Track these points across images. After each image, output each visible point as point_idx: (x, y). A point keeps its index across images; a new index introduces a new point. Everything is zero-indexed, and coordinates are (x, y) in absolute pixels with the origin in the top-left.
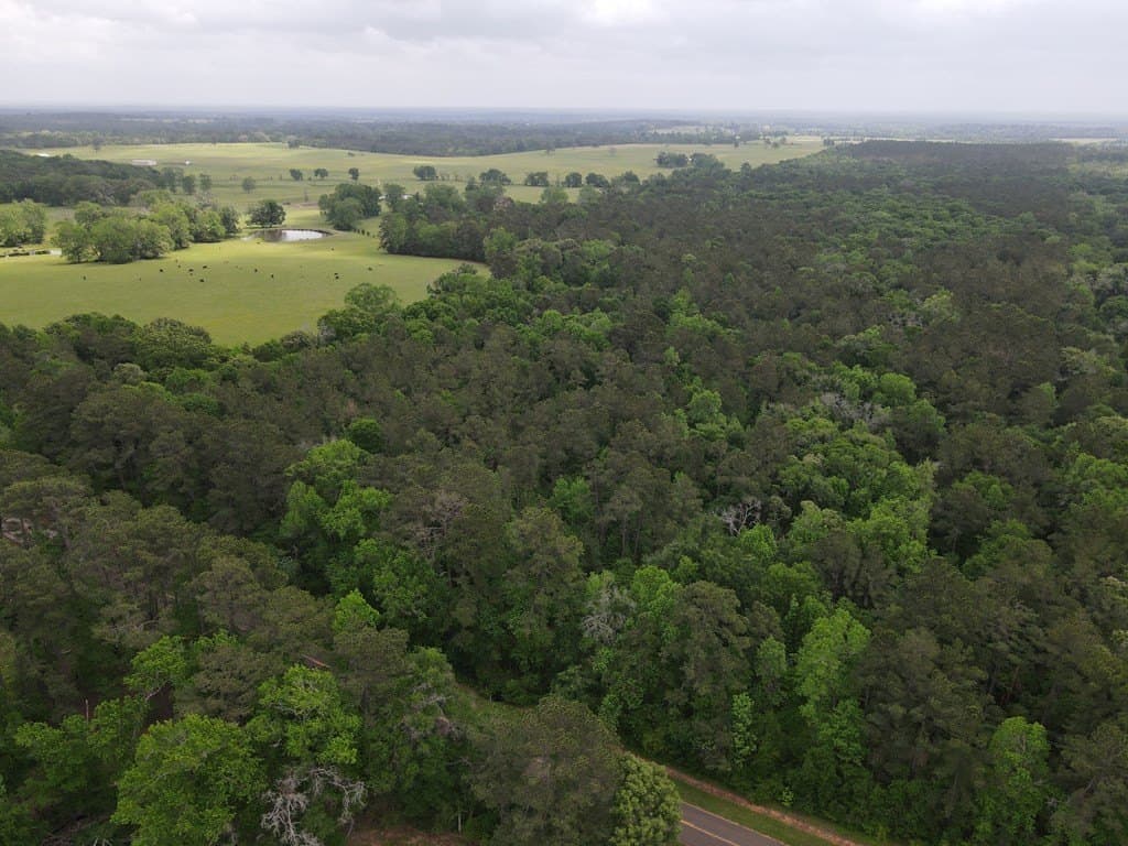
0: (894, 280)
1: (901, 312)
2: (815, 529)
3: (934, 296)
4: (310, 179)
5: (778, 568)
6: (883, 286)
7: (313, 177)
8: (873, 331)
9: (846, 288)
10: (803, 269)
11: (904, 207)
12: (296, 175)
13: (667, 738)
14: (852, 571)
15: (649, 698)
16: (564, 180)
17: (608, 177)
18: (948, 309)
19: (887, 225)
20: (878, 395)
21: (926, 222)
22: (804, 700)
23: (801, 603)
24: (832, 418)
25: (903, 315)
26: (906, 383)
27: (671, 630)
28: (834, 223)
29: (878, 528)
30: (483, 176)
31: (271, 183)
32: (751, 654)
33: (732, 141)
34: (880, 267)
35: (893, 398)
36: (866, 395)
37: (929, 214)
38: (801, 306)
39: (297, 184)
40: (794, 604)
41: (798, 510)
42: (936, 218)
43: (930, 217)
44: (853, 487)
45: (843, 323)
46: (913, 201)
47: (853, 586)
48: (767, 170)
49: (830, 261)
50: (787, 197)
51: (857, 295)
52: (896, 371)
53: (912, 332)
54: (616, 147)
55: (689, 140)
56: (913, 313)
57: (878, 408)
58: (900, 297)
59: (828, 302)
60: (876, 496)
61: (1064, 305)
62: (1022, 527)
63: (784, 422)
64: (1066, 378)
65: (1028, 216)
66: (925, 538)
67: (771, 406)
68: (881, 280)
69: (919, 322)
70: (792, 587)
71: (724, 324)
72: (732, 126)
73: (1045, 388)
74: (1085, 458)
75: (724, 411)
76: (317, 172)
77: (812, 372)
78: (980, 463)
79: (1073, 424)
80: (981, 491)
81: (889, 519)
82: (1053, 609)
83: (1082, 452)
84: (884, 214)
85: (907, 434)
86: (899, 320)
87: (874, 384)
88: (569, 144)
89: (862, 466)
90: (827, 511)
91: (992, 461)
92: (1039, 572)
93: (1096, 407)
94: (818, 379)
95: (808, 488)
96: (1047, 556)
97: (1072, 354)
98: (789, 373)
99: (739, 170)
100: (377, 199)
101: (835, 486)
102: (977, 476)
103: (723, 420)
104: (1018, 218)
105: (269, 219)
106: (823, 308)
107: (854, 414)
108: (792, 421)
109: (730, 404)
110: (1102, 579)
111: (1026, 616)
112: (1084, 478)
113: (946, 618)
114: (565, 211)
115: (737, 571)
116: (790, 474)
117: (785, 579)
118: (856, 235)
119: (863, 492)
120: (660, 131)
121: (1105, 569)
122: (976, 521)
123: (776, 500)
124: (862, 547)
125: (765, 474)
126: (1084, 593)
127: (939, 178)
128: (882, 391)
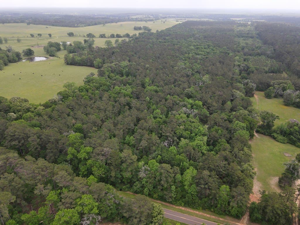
0: (196, 70)
1: (198, 81)
2: (184, 145)
3: (205, 76)
4: (37, 37)
5: (178, 157)
6: (194, 72)
7: (37, 36)
8: (192, 88)
9: (185, 74)
10: (175, 68)
12: (32, 36)
13: (158, 195)
15: (154, 188)
16: (110, 36)
17: (122, 35)
18: (208, 80)
19: (193, 51)
20: (194, 106)
21: (202, 50)
22: (185, 185)
23: (183, 164)
24: (185, 114)
26: (200, 103)
27: (158, 174)
29: (197, 144)
30: (87, 35)
32: (174, 177)
34: (193, 66)
35: (198, 107)
36: (192, 107)
37: (203, 47)
38: (176, 80)
39: (33, 39)
40: (182, 164)
41: (180, 140)
42: (205, 48)
43: (203, 48)
44: (191, 134)
45: (186, 85)
47: (193, 158)
48: (163, 32)
49: (181, 64)
51: (188, 76)
52: (198, 99)
53: (201, 87)
56: (201, 81)
57: (195, 110)
58: (197, 76)
60: (196, 135)
61: (233, 76)
62: (225, 141)
63: (175, 116)
64: (233, 98)
65: (225, 47)
66: (206, 145)
67: (172, 111)
68: (193, 70)
69: (202, 83)
70: (181, 160)
71: (158, 87)
72: (152, 15)
73: (229, 103)
74: (237, 122)
75: (162, 114)
76: (39, 35)
77: (180, 101)
78: (216, 123)
79: (234, 113)
80: (217, 131)
81: (199, 142)
82: (230, 160)
83: (236, 120)
84: (192, 47)
85: (201, 117)
86: (198, 83)
87: (193, 104)
88: (109, 22)
89: (193, 129)
90: (186, 140)
91: (219, 123)
92: (228, 153)
93: (239, 107)
94: (181, 103)
95: (181, 135)
96: (229, 148)
97: (235, 91)
98: (175, 102)
99: (156, 32)
100: (60, 46)
101: (188, 134)
102: (216, 127)
103: (161, 116)
104: (223, 48)
105: (29, 54)
106: (181, 80)
107: (190, 112)
108: (177, 116)
109: (163, 112)
110: (240, 152)
111: (225, 163)
112: (236, 127)
113: (211, 165)
114: (113, 50)
115: (169, 158)
116: (178, 132)
117: (179, 159)
118: (186, 55)
119: (193, 134)
120: (133, 17)
121: (240, 149)
122: (216, 139)
123: (176, 138)
124: (194, 149)
125: (173, 133)
126: (236, 155)
127: (205, 34)
128: (195, 105)
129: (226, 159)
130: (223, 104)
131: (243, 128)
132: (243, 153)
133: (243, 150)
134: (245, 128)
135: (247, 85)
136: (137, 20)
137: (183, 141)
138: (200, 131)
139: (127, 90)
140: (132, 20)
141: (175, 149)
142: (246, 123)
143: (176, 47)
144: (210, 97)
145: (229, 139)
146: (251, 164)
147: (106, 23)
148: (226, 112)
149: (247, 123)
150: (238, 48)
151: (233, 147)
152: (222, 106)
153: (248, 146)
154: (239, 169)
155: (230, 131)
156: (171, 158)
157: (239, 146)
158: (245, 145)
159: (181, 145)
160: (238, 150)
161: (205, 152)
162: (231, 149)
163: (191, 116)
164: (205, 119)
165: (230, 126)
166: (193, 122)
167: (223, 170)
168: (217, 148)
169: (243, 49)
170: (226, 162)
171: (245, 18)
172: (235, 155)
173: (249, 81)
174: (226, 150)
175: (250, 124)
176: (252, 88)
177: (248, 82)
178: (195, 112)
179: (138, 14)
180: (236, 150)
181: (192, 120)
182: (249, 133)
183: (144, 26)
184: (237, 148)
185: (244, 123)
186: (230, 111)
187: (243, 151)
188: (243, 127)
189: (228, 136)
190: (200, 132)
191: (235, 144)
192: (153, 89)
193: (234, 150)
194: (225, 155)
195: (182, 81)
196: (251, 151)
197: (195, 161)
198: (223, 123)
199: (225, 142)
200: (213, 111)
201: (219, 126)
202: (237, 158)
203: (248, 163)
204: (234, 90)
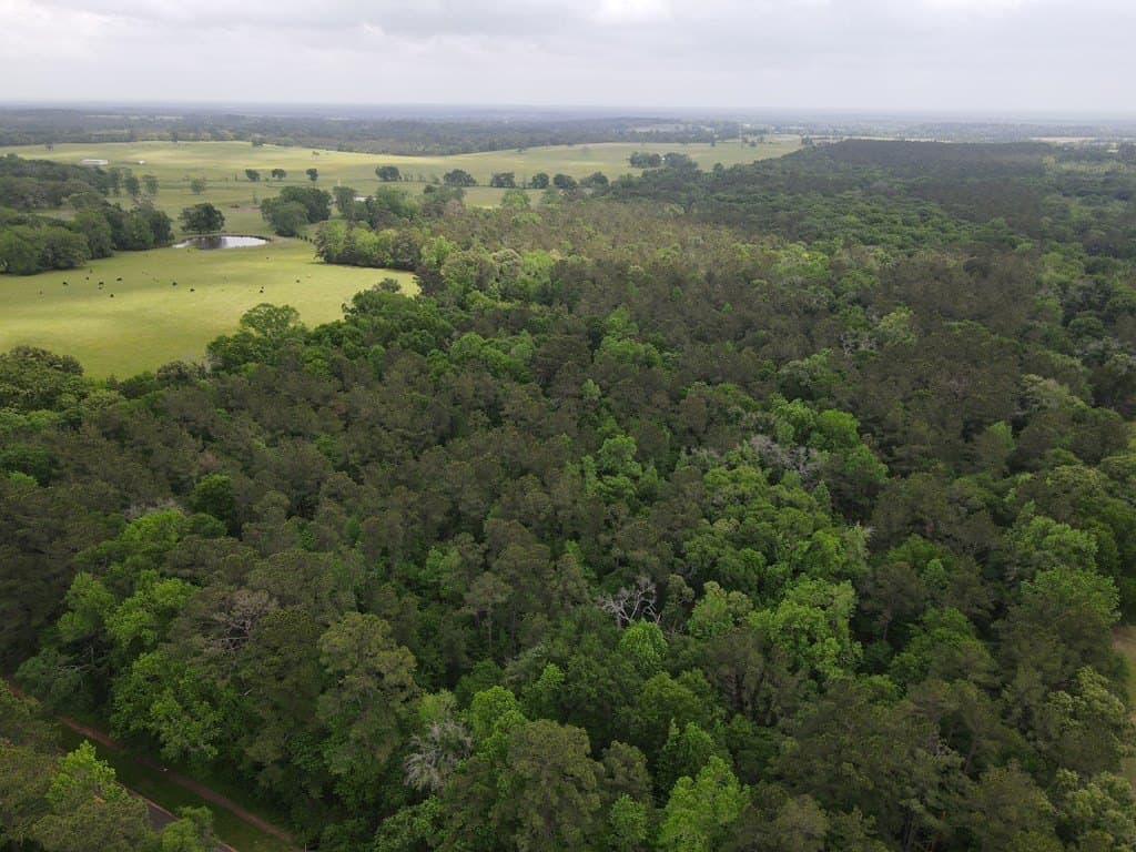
0: (852, 294)
1: (855, 332)
2: (718, 619)
3: (893, 314)
4: (267, 180)
6: (840, 301)
7: (271, 178)
8: (819, 358)
9: (799, 304)
10: (758, 281)
11: (874, 211)
12: (253, 176)
14: (750, 682)
16: (531, 181)
17: (577, 178)
18: (904, 329)
19: (855, 231)
20: (816, 435)
21: (895, 228)
23: (681, 731)
24: (763, 466)
25: (856, 336)
26: (848, 421)
28: (799, 230)
29: (790, 621)
30: (448, 176)
31: (225, 184)
33: (710, 140)
34: (839, 279)
35: (833, 440)
36: (802, 437)
37: (898, 218)
38: (749, 325)
39: (254, 184)
40: (674, 731)
41: (700, 593)
42: (906, 223)
43: (900, 222)
44: (771, 561)
45: (790, 346)
46: (884, 204)
47: (753, 699)
48: (740, 171)
50: (755, 200)
51: (810, 312)
52: (839, 405)
53: (864, 356)
54: (590, 146)
55: (666, 138)
56: (867, 334)
57: (814, 453)
58: (858, 312)
59: (777, 321)
60: (796, 572)
61: (1030, 323)
62: (960, 618)
63: (705, 471)
64: (1026, 412)
65: (1000, 221)
66: (846, 630)
67: (694, 450)
68: (838, 295)
69: (873, 344)
70: (671, 709)
71: (661, 347)
72: (712, 125)
73: (1001, 428)
74: (1039, 521)
75: (641, 457)
76: (275, 172)
77: (746, 407)
78: (921, 522)
79: (1028, 476)
80: (918, 563)
81: (802, 610)
82: (987, 744)
83: (1036, 514)
84: (853, 219)
85: (844, 485)
86: (850, 341)
87: (812, 423)
88: (543, 143)
89: (781, 536)
90: (735, 594)
91: (935, 521)
92: (972, 692)
93: (1053, 451)
94: (751, 417)
95: (714, 564)
96: (982, 665)
97: (1034, 383)
98: (720, 409)
99: (711, 171)
100: (326, 202)
101: (748, 561)
102: (916, 541)
103: (636, 469)
104: (989, 224)
105: (206, 224)
106: (772, 327)
107: (787, 461)
108: (714, 470)
109: (648, 448)
110: (1051, 695)
111: (946, 760)
112: (1038, 548)
113: (847, 767)
114: (517, 216)
115: (609, 687)
116: (696, 546)
117: (660, 700)
118: (821, 243)
119: (781, 568)
120: (638, 130)
121: (1054, 679)
122: (911, 605)
123: (676, 580)
124: (766, 649)
125: (666, 547)
126: (1027, 713)
127: (914, 179)
128: (820, 432)
129: (956, 733)
130: (966, 435)
131: (1075, 557)
132: (1070, 709)
133: (1072, 686)
134: (1091, 561)
135: (1101, 363)
136: (649, 138)
137: (715, 601)
138: (819, 553)
139: (513, 351)
140: (634, 138)
141: (653, 637)
142: (1097, 529)
143: (782, 215)
144: (904, 401)
145: (989, 616)
146: (1120, 781)
147: (533, 143)
148: (983, 469)
149: (1104, 534)
150: (1062, 227)
151: (1011, 664)
152: (961, 442)
153: (1106, 667)
154: (1043, 815)
155: (1001, 566)
156: (620, 684)
157: (1047, 659)
158: (1087, 656)
159: (698, 618)
160: (1043, 682)
161: (836, 674)
162: (996, 673)
163: (792, 476)
164: (865, 501)
165: (997, 540)
166: (791, 504)
167: (930, 809)
168: (908, 656)
169: (1082, 229)
170: (956, 759)
171: (1093, 139)
172: (1018, 711)
173: (1115, 345)
174: (964, 677)
175: (1120, 538)
176: (1127, 374)
177: (1107, 348)
178: (815, 460)
179: (657, 121)
180: (1026, 679)
181: (786, 495)
182: (1115, 589)
183: (669, 155)
184: (1039, 668)
185: (1082, 529)
186: (1006, 468)
187: (1073, 695)
188: (1077, 551)
189: (986, 596)
190: (824, 560)
191: (1026, 645)
192: (631, 352)
193: (1014, 677)
194: (952, 706)
195: (775, 329)
196: (1125, 697)
197: (768, 721)
198: (961, 523)
199: (960, 630)
200: (911, 461)
201: (935, 537)
202: (1030, 734)
203: (1107, 777)
204: (1034, 377)
